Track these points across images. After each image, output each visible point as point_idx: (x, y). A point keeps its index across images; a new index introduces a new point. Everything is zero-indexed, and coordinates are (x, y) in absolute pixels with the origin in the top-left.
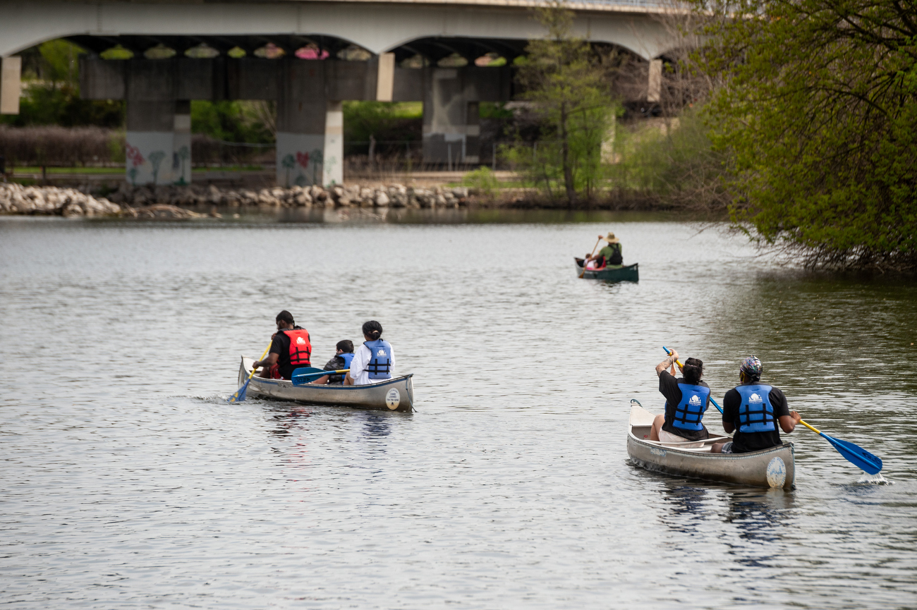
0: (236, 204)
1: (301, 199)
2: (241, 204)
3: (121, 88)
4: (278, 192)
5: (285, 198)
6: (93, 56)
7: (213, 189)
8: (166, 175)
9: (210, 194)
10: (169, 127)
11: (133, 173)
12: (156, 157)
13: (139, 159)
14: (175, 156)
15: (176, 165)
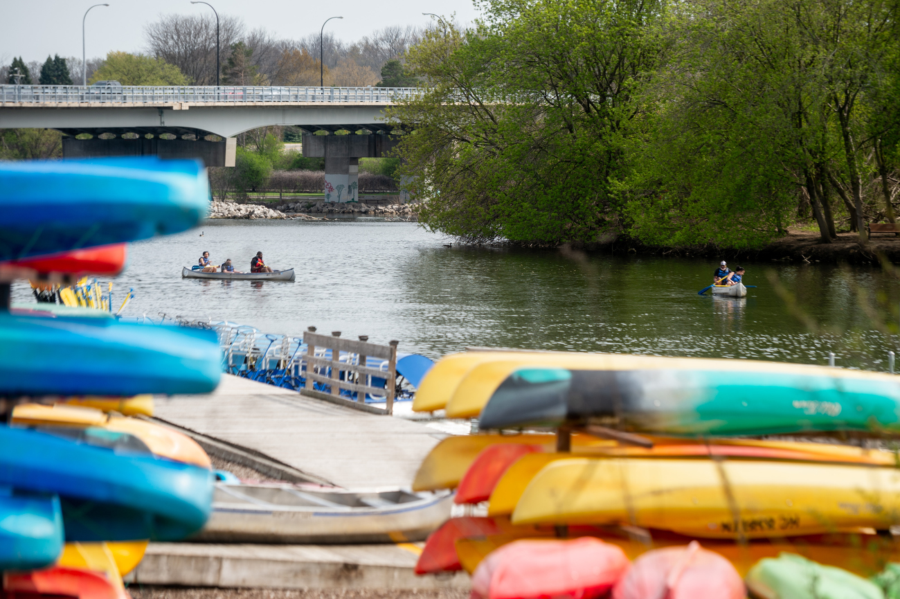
0: (373, 213)
1: (406, 210)
2: (375, 213)
3: (323, 151)
4: (396, 207)
5: (398, 210)
6: (309, 134)
7: (363, 205)
8: (345, 197)
9: (361, 207)
10: (346, 172)
11: (328, 196)
12: (340, 188)
13: (331, 189)
14: (349, 187)
15: (350, 192)
